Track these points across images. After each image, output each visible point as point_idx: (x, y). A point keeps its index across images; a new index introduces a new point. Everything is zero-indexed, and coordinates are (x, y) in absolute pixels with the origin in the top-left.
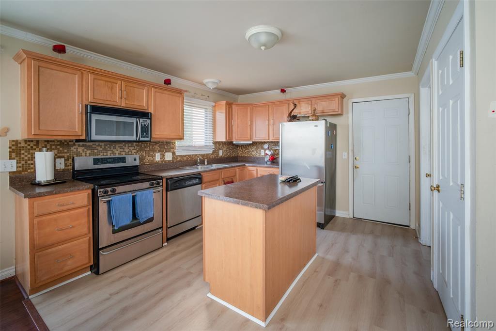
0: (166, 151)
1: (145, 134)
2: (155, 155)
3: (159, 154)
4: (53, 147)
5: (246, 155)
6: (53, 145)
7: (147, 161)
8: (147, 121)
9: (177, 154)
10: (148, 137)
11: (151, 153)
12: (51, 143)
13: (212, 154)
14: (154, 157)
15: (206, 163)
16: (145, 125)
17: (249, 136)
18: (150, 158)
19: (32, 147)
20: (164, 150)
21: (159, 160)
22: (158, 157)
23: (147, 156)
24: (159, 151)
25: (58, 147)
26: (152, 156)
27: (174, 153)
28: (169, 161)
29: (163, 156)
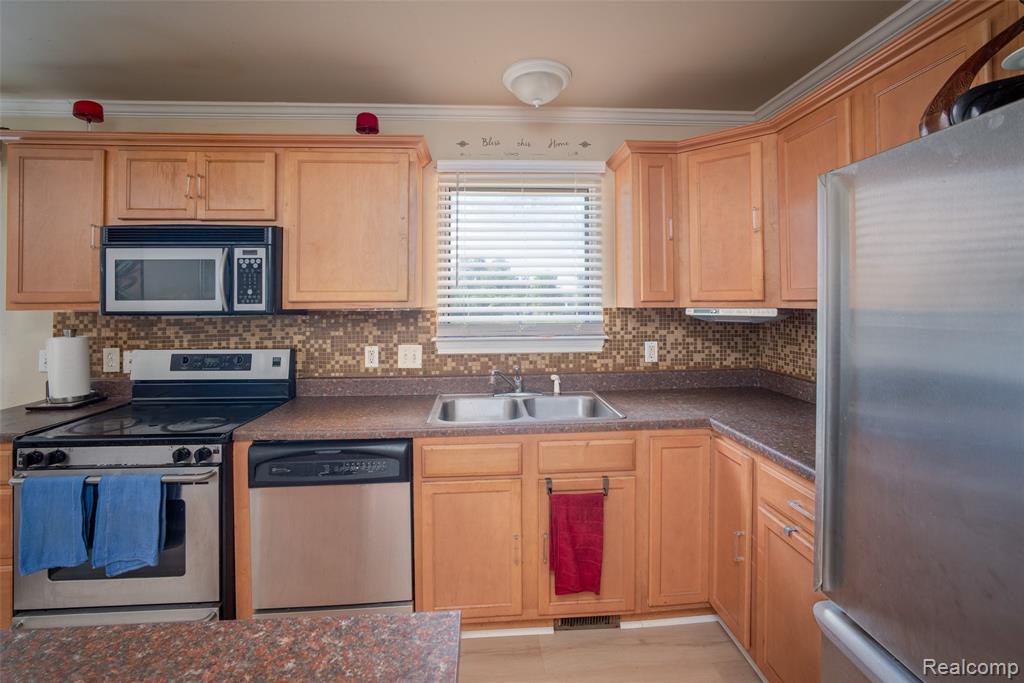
0: (401, 341)
1: (250, 292)
2: (363, 349)
3: (376, 349)
4: (121, 325)
5: (789, 369)
6: (121, 321)
7: (337, 367)
8: (255, 252)
9: (440, 352)
10: (260, 302)
11: (349, 345)
12: (116, 317)
13: (600, 356)
14: (358, 358)
15: (557, 389)
16: (250, 266)
17: (757, 285)
18: (346, 358)
19: (86, 326)
20: (395, 336)
21: (376, 364)
22: (371, 358)
23: (337, 354)
24: (377, 341)
25: (129, 326)
26: (353, 354)
27: (429, 348)
28: (411, 372)
29: (389, 355)
